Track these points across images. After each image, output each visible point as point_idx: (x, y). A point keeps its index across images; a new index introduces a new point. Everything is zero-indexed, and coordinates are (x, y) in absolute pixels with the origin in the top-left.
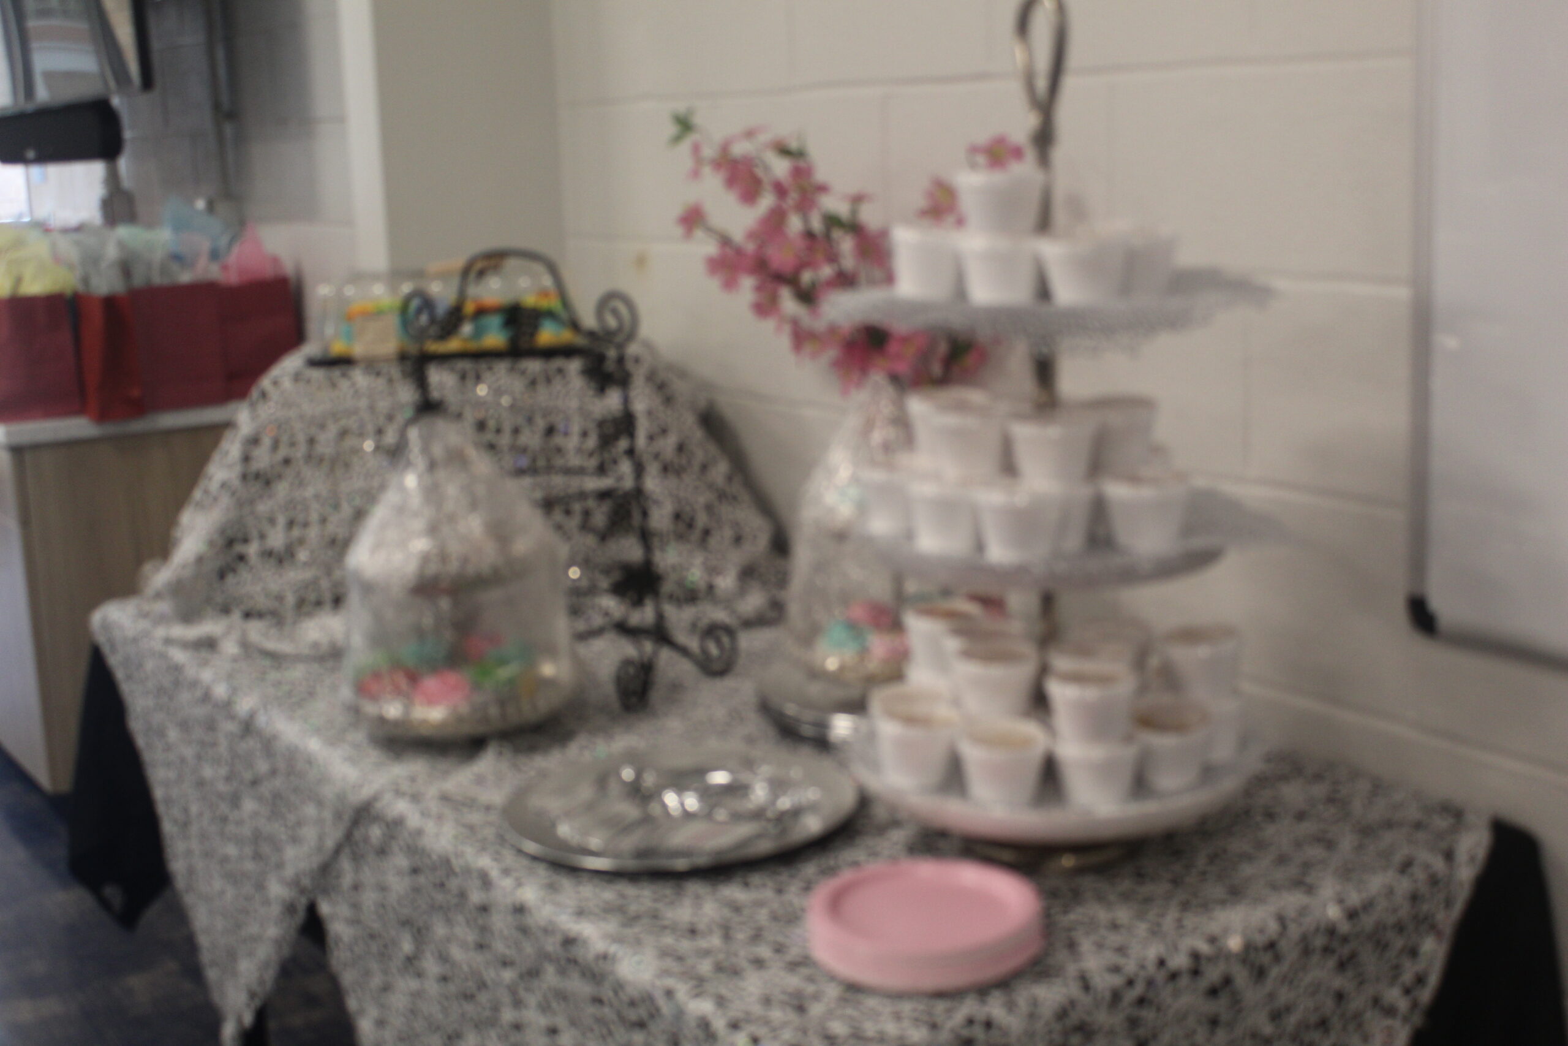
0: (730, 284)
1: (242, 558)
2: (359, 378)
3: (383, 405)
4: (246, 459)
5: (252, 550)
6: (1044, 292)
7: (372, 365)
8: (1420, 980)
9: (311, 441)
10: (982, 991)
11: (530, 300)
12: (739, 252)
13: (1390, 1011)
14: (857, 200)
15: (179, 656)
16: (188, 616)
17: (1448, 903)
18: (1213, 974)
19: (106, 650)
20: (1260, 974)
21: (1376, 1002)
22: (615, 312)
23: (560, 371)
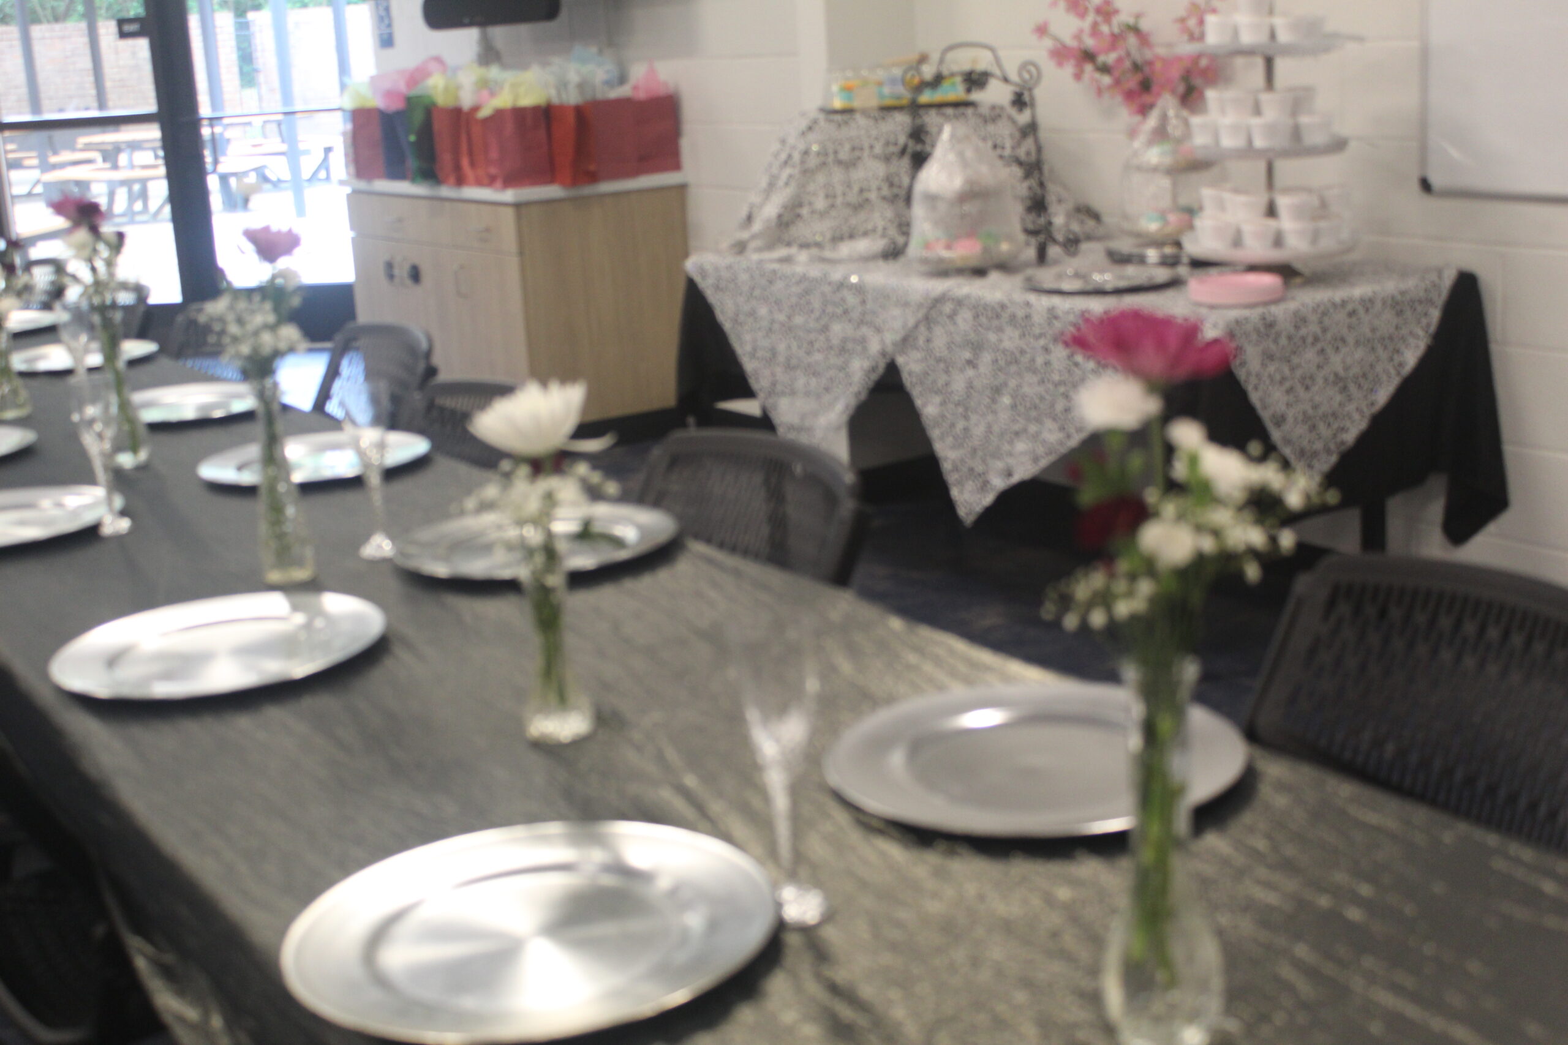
0: (1060, 64)
1: (799, 216)
2: (861, 120)
3: (874, 133)
4: (803, 162)
5: (805, 211)
6: (1273, 36)
7: (865, 112)
8: (1428, 325)
9: (836, 152)
10: (1266, 304)
11: (981, 67)
12: (1064, 47)
13: (1417, 337)
14: (1138, 16)
15: (776, 266)
16: (770, 246)
17: (1439, 295)
18: (1349, 307)
19: (698, 279)
20: (1367, 310)
21: (1411, 333)
22: (1029, 72)
23: (963, 114)
